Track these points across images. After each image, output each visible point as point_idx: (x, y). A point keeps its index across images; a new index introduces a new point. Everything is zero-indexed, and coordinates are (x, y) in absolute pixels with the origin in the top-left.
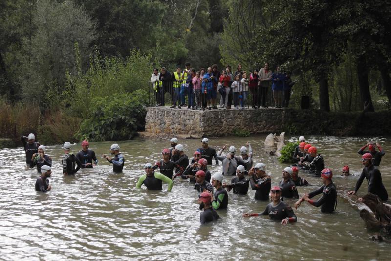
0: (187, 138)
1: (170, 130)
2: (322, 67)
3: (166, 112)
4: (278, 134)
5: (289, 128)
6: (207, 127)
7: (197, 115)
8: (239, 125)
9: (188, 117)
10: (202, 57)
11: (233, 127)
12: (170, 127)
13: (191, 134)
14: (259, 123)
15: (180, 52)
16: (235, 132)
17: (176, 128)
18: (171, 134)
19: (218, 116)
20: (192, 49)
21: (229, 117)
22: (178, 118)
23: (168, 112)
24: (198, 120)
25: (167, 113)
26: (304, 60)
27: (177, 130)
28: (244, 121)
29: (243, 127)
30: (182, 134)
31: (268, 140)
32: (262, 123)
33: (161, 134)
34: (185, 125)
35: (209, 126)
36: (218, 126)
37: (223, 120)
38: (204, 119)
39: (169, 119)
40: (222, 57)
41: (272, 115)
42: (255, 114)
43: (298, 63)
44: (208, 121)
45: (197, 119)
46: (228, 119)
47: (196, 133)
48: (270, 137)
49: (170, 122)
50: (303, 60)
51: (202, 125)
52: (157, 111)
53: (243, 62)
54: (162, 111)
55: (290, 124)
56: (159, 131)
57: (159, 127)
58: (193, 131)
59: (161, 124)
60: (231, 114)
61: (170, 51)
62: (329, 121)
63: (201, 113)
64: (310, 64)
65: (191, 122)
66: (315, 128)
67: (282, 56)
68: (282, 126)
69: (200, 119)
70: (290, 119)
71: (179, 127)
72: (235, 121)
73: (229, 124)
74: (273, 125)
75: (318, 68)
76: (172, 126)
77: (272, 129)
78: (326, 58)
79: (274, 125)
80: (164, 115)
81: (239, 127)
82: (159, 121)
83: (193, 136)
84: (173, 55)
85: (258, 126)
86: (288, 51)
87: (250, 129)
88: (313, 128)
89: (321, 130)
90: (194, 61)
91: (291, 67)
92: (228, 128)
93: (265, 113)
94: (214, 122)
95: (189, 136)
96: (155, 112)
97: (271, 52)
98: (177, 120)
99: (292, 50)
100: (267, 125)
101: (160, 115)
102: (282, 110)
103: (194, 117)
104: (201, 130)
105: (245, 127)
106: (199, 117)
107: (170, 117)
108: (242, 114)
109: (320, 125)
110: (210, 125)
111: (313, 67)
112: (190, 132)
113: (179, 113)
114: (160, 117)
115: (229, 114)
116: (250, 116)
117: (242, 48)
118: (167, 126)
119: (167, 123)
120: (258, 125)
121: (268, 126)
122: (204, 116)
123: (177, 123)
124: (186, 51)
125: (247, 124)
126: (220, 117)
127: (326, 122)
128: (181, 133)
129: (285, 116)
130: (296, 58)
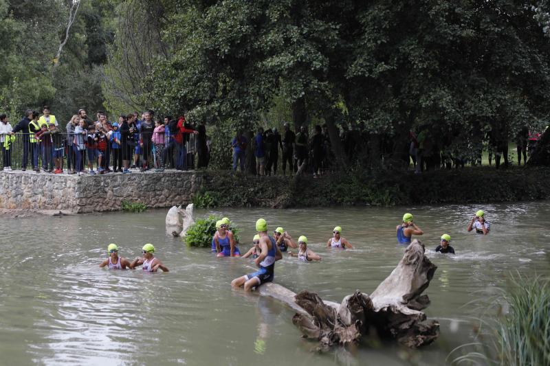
0: (55, 215)
1: (29, 204)
2: (246, 114)
3: (23, 178)
4: (184, 207)
5: (201, 199)
6: (84, 199)
7: (69, 182)
8: (129, 196)
9: (56, 185)
10: (76, 99)
11: (121, 199)
12: (30, 200)
13: (62, 209)
14: (158, 193)
15: (43, 92)
16: (124, 206)
17: (38, 201)
18: (31, 210)
19: (99, 182)
20: (62, 87)
21: (116, 184)
22: (41, 186)
23: (27, 178)
24: (71, 189)
25: (25, 180)
26: (221, 104)
27: (41, 204)
28: (137, 189)
29: (136, 198)
30: (48, 209)
31: (171, 215)
32: (163, 193)
33: (17, 210)
34: (52, 197)
35: (86, 197)
36: (100, 197)
37: (107, 189)
38: (80, 188)
39: (29, 188)
40: (105, 99)
41: (177, 181)
42: (154, 179)
43: (213, 108)
44: (85, 190)
45: (69, 188)
46: (114, 187)
47: (68, 207)
48: (173, 211)
49: (29, 192)
50: (219, 104)
51: (77, 196)
52: (10, 176)
53: (135, 106)
54: (18, 177)
55: (203, 193)
56: (14, 205)
57: (14, 200)
58: (64, 205)
59: (16, 196)
60: (119, 180)
61: (30, 90)
62: (256, 189)
63: (75, 179)
64: (229, 110)
65: (61, 192)
66: (237, 197)
67: (190, 100)
68: (192, 196)
69: (74, 188)
70: (202, 187)
71: (44, 199)
72: (124, 189)
73: (115, 194)
74: (178, 194)
75: (240, 115)
76: (34, 198)
77: (177, 201)
78: (252, 101)
79: (180, 195)
80: (21, 182)
81: (131, 198)
82: (14, 192)
83: (64, 212)
84: (33, 97)
85: (157, 197)
86: (199, 91)
87: (145, 201)
88: (234, 198)
89: (245, 201)
90: (65, 104)
91: (202, 115)
92: (115, 200)
93: (167, 178)
94: (94, 191)
95: (58, 212)
96: (8, 178)
97: (174, 92)
98: (40, 190)
99: (203, 90)
100: (169, 195)
101: (14, 182)
102: (191, 174)
103: (66, 185)
104: (75, 204)
105: (139, 197)
106: (72, 185)
107: (30, 186)
108: (135, 179)
109: (244, 194)
110: (89, 195)
111: (233, 113)
112: (60, 206)
113: (43, 180)
114: (15, 185)
115: (116, 181)
116: (145, 182)
117: (134, 87)
118: (25, 199)
119: (26, 193)
120: (158, 195)
121: (171, 196)
122: (79, 183)
123: (40, 193)
124: (54, 90)
125: (142, 193)
126: (102, 184)
127: (252, 190)
128: (46, 208)
129: (195, 182)
130: (210, 102)
